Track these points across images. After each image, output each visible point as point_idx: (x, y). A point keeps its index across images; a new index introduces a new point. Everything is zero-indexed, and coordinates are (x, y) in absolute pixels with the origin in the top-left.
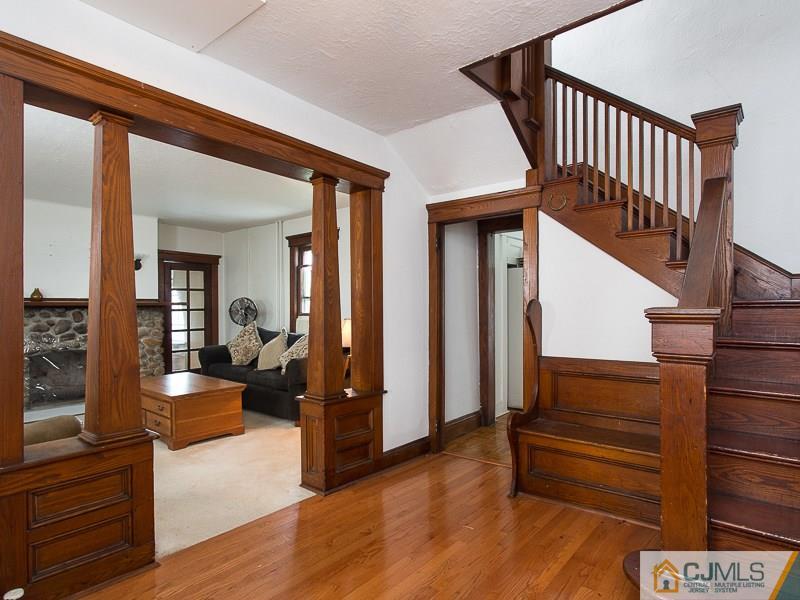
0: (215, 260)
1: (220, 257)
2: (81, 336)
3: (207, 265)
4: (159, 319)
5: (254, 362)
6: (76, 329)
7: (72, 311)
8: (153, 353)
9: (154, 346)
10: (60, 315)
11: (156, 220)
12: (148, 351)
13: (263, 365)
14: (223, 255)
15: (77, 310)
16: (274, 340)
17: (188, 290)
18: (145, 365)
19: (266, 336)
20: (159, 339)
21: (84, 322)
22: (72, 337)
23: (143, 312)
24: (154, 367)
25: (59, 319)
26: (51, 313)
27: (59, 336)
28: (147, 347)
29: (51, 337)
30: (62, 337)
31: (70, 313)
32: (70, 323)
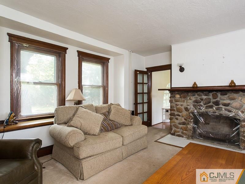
2: (216, 107)
6: (213, 103)
7: (212, 93)
10: (206, 95)
15: (215, 92)
21: (218, 99)
22: (211, 107)
25: (206, 97)
26: (202, 94)
27: (205, 106)
29: (202, 106)
30: (206, 107)
31: (211, 94)
32: (210, 99)
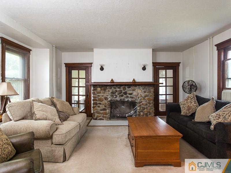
0: (178, 64)
1: (180, 63)
2: (125, 96)
3: (174, 67)
4: (152, 90)
5: (193, 115)
6: (124, 93)
8: (150, 104)
9: (150, 101)
11: (151, 50)
12: (148, 103)
13: (198, 119)
14: (181, 62)
15: (124, 86)
16: (206, 104)
17: (166, 78)
18: (147, 108)
19: (201, 101)
20: (152, 98)
21: (126, 91)
23: (146, 87)
24: (150, 109)
25: (119, 89)
26: (116, 87)
27: (119, 95)
28: (148, 101)
29: (116, 95)
31: (122, 87)
32: (121, 91)
